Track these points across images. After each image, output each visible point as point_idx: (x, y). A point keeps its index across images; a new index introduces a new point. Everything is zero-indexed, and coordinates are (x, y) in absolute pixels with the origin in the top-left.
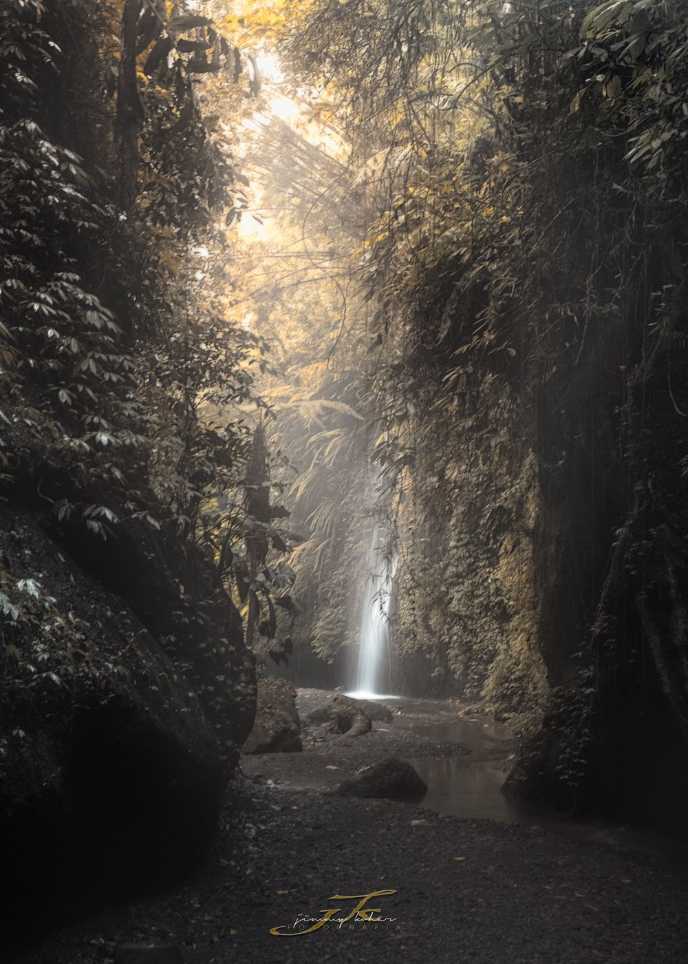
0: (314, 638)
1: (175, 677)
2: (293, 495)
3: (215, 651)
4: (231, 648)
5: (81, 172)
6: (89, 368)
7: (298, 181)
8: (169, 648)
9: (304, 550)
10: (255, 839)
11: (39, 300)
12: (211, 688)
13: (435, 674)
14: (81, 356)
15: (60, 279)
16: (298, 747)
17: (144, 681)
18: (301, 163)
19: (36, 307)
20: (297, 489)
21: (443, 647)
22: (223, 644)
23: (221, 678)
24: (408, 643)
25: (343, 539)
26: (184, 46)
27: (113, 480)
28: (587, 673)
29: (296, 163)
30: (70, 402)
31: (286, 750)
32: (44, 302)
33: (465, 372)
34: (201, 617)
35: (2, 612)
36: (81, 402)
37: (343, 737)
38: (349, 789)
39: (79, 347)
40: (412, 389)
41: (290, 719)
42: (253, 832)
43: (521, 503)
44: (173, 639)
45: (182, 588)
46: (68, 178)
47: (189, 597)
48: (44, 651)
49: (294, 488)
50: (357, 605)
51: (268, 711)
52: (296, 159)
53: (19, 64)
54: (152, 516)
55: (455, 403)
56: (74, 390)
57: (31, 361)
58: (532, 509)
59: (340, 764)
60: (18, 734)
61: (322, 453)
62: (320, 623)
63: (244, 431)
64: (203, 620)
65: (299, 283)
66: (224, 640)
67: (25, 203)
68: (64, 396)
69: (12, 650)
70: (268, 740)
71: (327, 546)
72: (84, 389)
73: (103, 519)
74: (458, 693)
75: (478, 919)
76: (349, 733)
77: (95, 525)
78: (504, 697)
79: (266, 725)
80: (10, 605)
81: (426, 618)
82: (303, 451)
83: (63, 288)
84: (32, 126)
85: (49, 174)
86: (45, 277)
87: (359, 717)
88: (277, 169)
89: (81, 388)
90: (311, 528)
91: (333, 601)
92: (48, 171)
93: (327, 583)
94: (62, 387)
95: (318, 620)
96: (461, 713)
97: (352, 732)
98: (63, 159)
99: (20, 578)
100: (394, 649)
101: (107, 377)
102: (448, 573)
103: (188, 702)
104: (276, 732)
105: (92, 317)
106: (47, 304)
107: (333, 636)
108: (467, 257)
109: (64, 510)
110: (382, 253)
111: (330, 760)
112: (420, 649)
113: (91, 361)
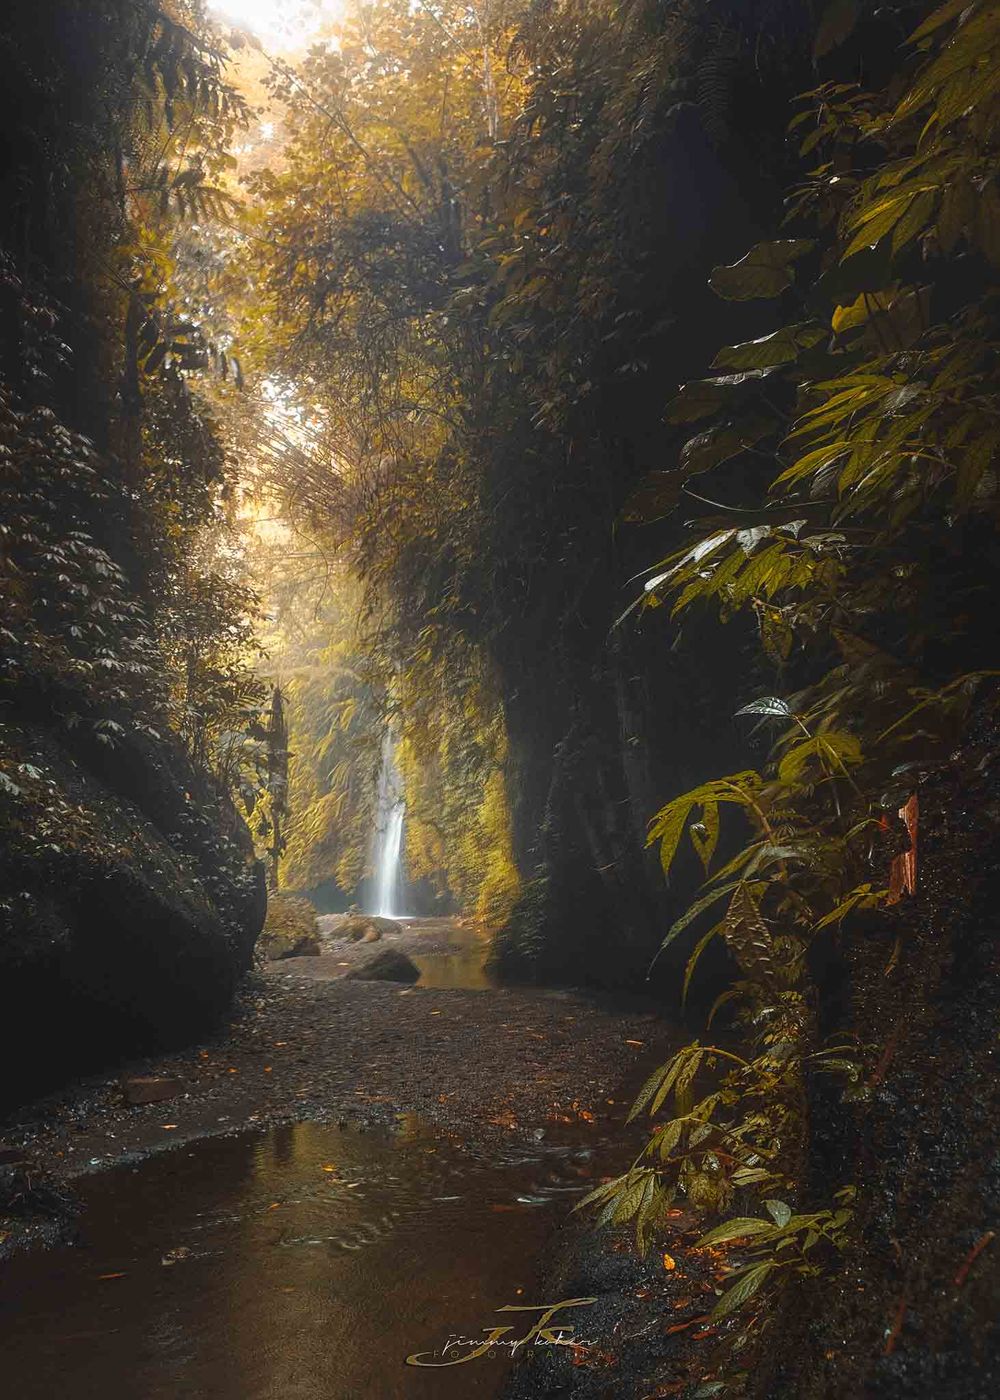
0: (338, 874)
1: (181, 866)
2: (316, 757)
3: (217, 846)
4: (233, 845)
5: (94, 454)
6: (98, 610)
7: (309, 495)
8: (178, 844)
9: (327, 801)
10: (264, 1009)
11: (52, 552)
12: (216, 878)
13: (438, 896)
14: (90, 600)
15: (73, 538)
16: (317, 952)
17: (150, 867)
18: (312, 480)
19: (49, 557)
20: (319, 751)
21: (444, 873)
22: (225, 841)
23: (224, 869)
24: (415, 872)
25: (359, 790)
26: (178, 349)
27: (120, 701)
28: (543, 865)
29: (308, 481)
30: (80, 635)
31: (306, 954)
32: (57, 553)
33: (436, 629)
34: (204, 818)
35: (4, 789)
36: (91, 637)
37: (358, 943)
38: (355, 975)
39: (90, 592)
40: (397, 650)
41: (310, 930)
42: (263, 1004)
43: (492, 744)
44: (179, 836)
45: (188, 795)
46: (81, 457)
47: (194, 802)
48: (48, 828)
49: (316, 750)
50: (373, 843)
51: (290, 924)
52: (308, 477)
53: (35, 362)
54: (153, 728)
55: (429, 653)
56: (85, 627)
57: (45, 601)
58: (502, 747)
59: (351, 962)
60: (24, 896)
61: (339, 719)
62: (343, 861)
63: (242, 669)
64: (207, 821)
65: (313, 578)
66: (225, 837)
67: (42, 474)
68: (75, 631)
69: (16, 823)
70: (291, 948)
71: (347, 796)
72: (93, 626)
73: (109, 730)
74: (458, 912)
75: (442, 1050)
76: (361, 940)
77: (105, 737)
78: (492, 909)
79: (289, 935)
80: (11, 784)
81: (428, 850)
82: (324, 719)
83: (76, 545)
84: (47, 412)
85: (62, 451)
86: (60, 537)
87: (371, 928)
88: (291, 486)
89: (90, 625)
90: (332, 783)
91: (353, 842)
92: (60, 449)
93: (347, 828)
94: (74, 624)
95: (341, 858)
96: (459, 925)
97: (365, 939)
98: (76, 442)
99: (21, 763)
100: (404, 878)
101: (114, 617)
102: (444, 814)
103: (192, 886)
104: (298, 941)
105: (101, 568)
106: (60, 555)
107: (354, 871)
108: (435, 537)
109: (73, 721)
110: (370, 541)
111: (342, 960)
112: (425, 877)
113: (100, 604)
